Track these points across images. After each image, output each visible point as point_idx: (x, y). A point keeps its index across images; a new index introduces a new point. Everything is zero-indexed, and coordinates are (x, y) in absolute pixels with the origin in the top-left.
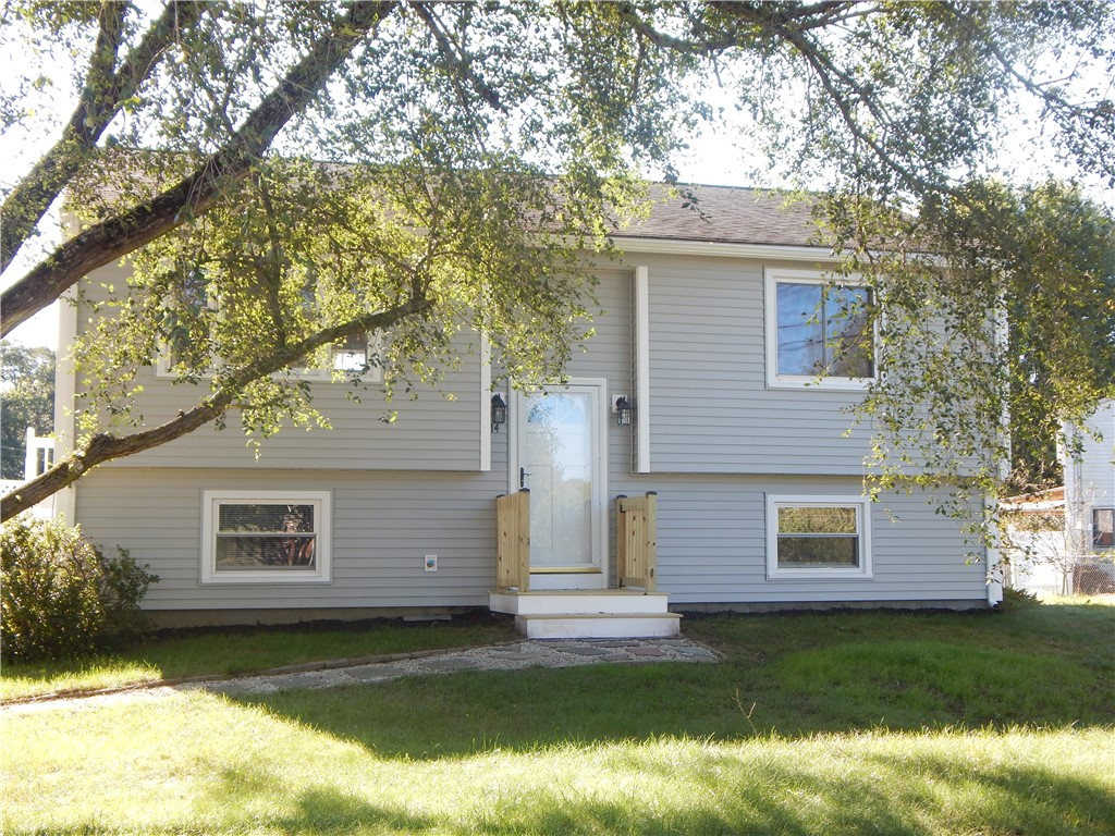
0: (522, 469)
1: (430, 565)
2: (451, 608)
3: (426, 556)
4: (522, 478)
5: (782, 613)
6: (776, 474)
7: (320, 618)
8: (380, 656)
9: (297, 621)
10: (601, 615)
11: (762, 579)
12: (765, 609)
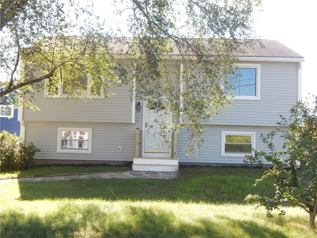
0: (146, 123)
1: (119, 149)
2: (125, 162)
3: (118, 147)
4: (146, 125)
5: (225, 167)
6: (225, 125)
7: (89, 163)
8: (79, 173)
9: (82, 164)
10: (158, 165)
11: (219, 156)
12: (220, 165)
